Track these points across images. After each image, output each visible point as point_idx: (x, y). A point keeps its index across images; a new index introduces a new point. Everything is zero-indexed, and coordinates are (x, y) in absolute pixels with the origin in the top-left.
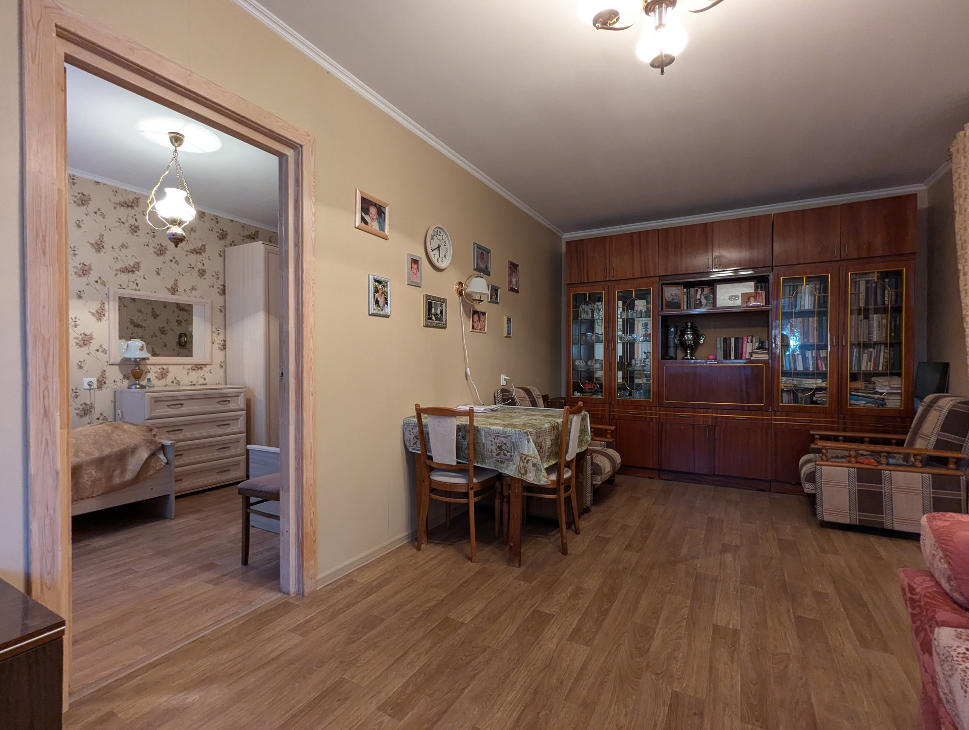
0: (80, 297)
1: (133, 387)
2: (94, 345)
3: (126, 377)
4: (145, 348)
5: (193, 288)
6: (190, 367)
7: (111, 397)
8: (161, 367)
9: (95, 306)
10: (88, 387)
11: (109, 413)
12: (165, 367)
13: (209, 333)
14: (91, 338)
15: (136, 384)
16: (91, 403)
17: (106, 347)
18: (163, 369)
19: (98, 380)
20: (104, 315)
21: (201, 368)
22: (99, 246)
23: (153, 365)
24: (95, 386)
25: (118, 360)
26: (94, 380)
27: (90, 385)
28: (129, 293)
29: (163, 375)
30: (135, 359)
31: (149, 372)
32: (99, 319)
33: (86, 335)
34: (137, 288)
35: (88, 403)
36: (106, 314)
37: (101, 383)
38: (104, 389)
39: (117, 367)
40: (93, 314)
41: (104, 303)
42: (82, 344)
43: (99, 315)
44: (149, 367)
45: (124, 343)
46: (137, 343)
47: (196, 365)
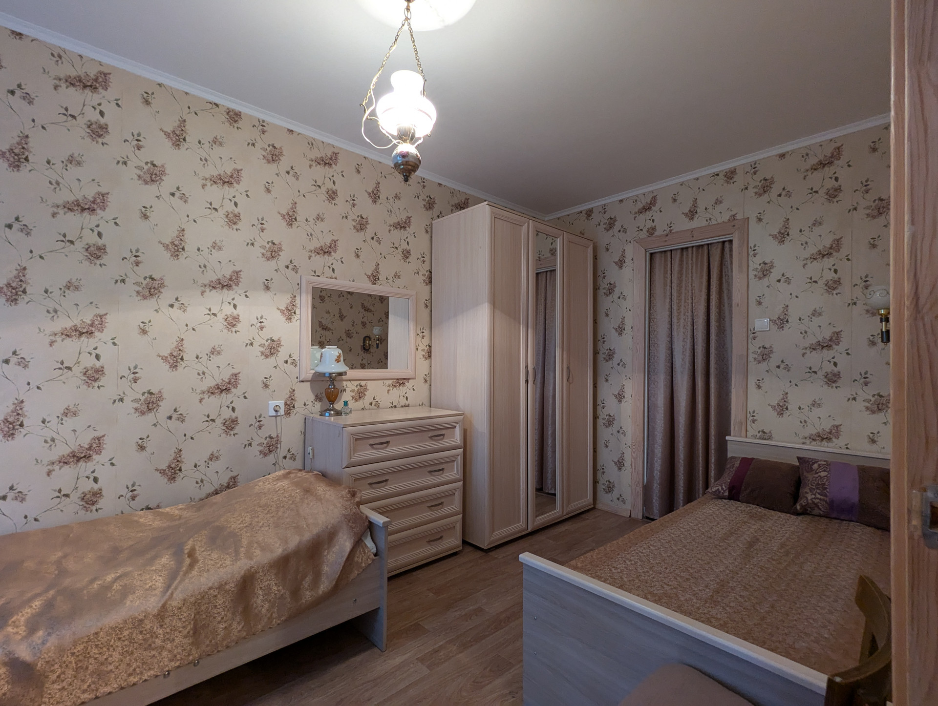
0: (267, 288)
1: (327, 414)
2: (283, 354)
3: (318, 398)
4: (342, 359)
5: (397, 276)
6: (390, 382)
7: (300, 426)
8: (358, 383)
9: (284, 301)
10: (274, 413)
11: (297, 449)
12: (363, 383)
13: (412, 335)
14: (279, 345)
15: (330, 410)
16: (277, 436)
17: (295, 356)
18: (361, 386)
19: (286, 404)
20: (295, 313)
21: (403, 384)
22: (291, 219)
23: (350, 380)
24: (282, 412)
25: (309, 375)
26: (281, 403)
27: (276, 411)
28: (325, 282)
29: (360, 394)
30: (330, 374)
31: (345, 390)
32: (289, 319)
33: (273, 341)
34: (334, 276)
35: (274, 435)
36: (298, 312)
37: (290, 407)
38: (292, 415)
39: (309, 384)
40: (282, 312)
41: (295, 297)
42: (268, 353)
43: (289, 313)
44: (345, 383)
45: (317, 351)
46: (332, 352)
47: (398, 379)
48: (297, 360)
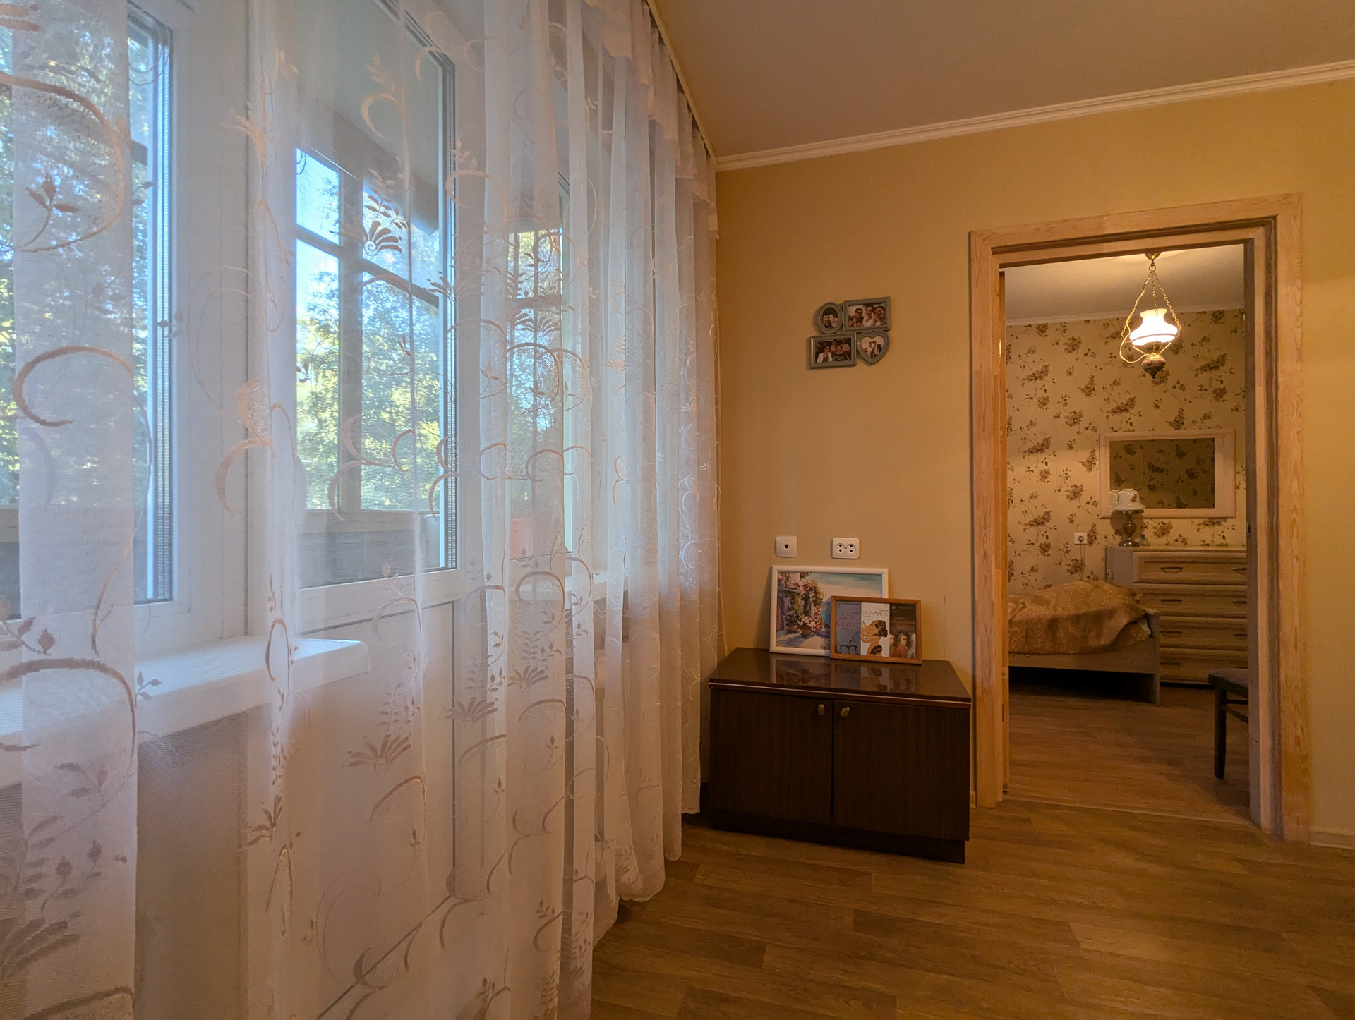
0: (1071, 447)
1: (1125, 545)
2: (1085, 497)
3: (1118, 532)
4: (1138, 499)
5: (1206, 417)
6: (1201, 521)
7: (1101, 554)
8: (1160, 521)
9: (1085, 455)
10: (1078, 542)
11: (1099, 571)
12: (1166, 521)
13: (1232, 473)
14: (1082, 490)
15: (1128, 541)
16: (1082, 560)
17: (1096, 499)
18: (1164, 524)
19: (1088, 536)
20: (1095, 464)
21: (1219, 523)
22: (1089, 390)
23: (1151, 518)
24: (1085, 541)
25: (1109, 514)
26: (1084, 535)
27: (1081, 541)
28: (1122, 435)
29: (1163, 531)
30: (1127, 512)
31: (1146, 527)
32: (1090, 469)
33: (1076, 487)
34: (1132, 428)
35: (1079, 559)
36: (1097, 462)
37: (1092, 538)
38: (1094, 545)
39: (1109, 521)
40: (1084, 464)
41: (1094, 451)
42: (1073, 497)
43: (1090, 464)
44: (1145, 521)
45: (1115, 493)
46: (1129, 493)
47: (1210, 518)
48: (1098, 501)
